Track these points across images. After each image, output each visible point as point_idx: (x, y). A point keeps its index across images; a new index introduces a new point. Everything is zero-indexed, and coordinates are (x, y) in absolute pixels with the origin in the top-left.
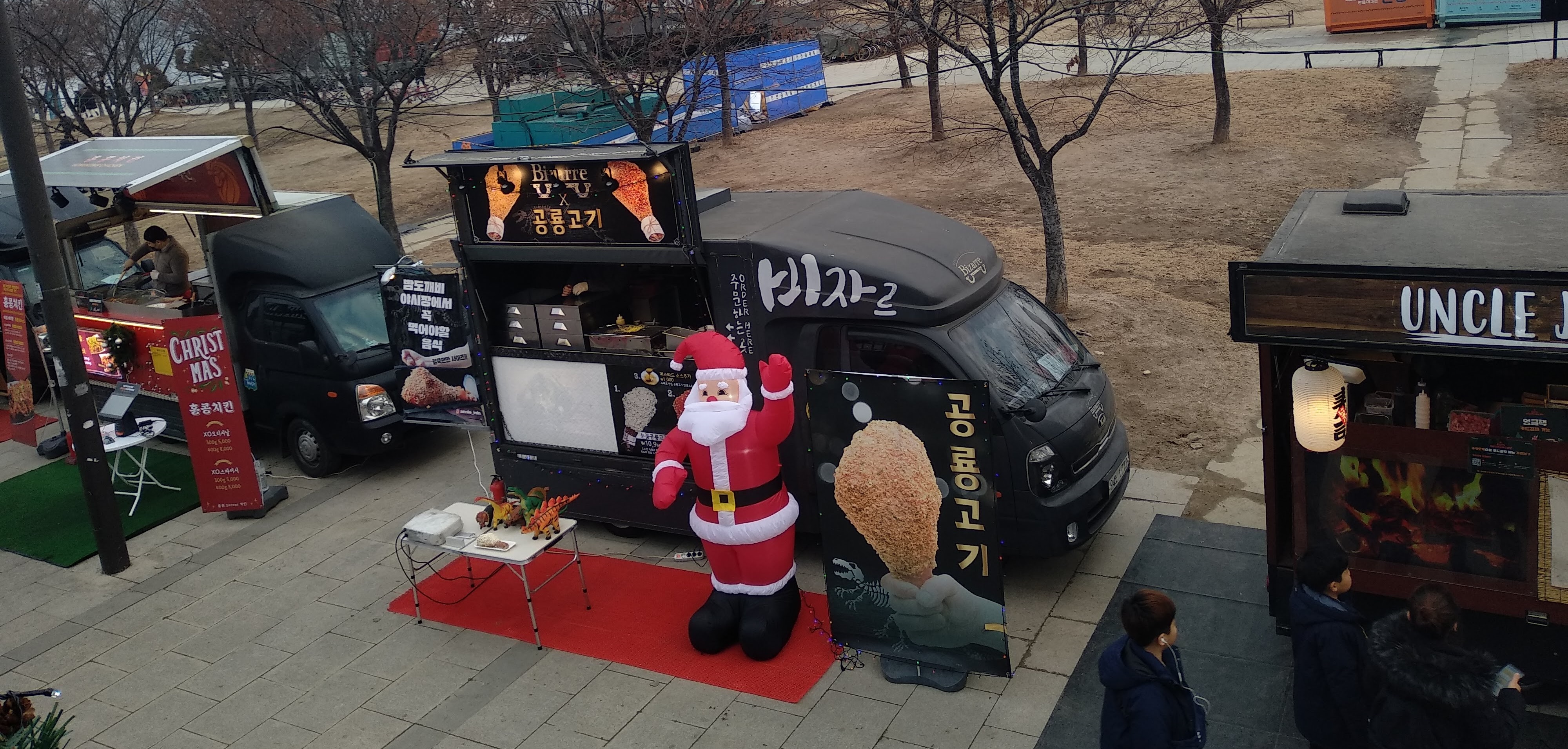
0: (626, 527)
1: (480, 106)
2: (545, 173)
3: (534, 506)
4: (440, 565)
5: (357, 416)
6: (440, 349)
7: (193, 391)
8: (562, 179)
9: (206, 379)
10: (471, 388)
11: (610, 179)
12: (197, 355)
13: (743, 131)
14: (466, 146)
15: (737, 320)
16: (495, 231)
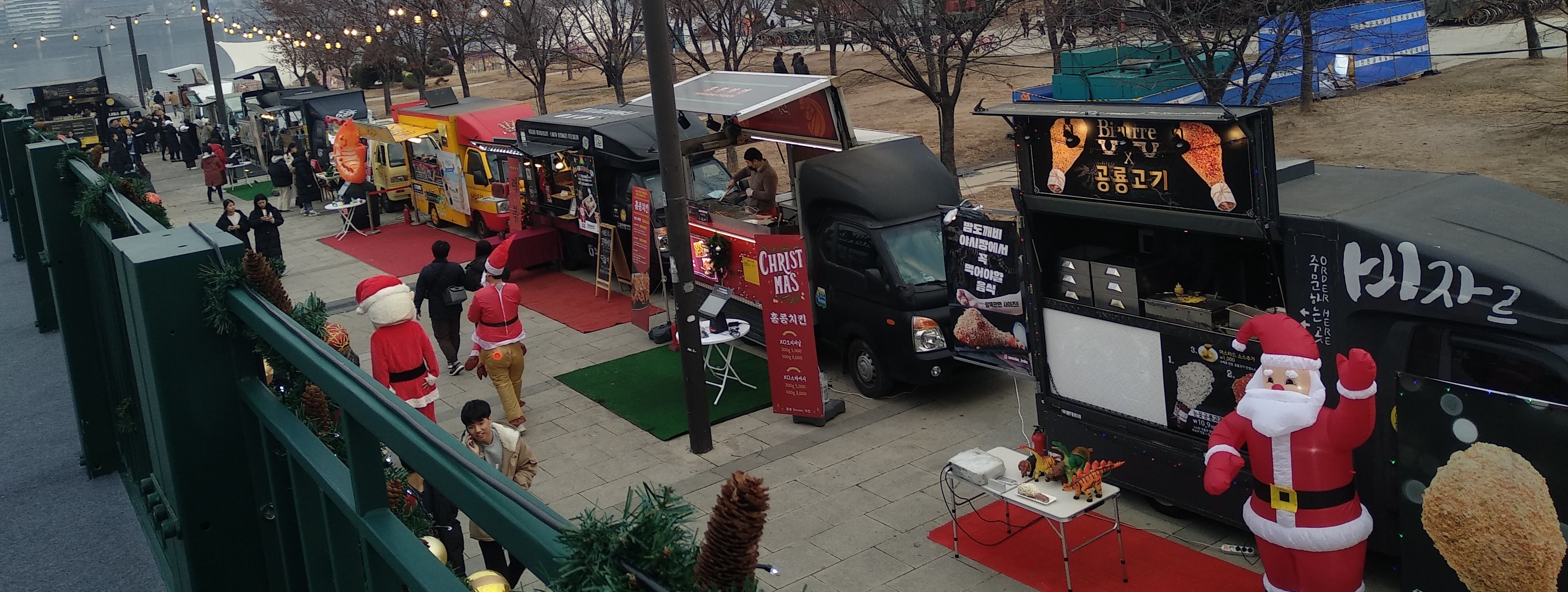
0: (1170, 505)
1: (1042, 58)
2: (1112, 130)
3: (1077, 465)
4: (980, 504)
5: (912, 347)
6: (993, 294)
7: (775, 301)
8: (1129, 137)
9: (786, 292)
10: (1019, 335)
11: (1181, 140)
12: (780, 269)
13: (1325, 98)
14: (1025, 96)
15: (1314, 305)
16: (1056, 184)
